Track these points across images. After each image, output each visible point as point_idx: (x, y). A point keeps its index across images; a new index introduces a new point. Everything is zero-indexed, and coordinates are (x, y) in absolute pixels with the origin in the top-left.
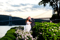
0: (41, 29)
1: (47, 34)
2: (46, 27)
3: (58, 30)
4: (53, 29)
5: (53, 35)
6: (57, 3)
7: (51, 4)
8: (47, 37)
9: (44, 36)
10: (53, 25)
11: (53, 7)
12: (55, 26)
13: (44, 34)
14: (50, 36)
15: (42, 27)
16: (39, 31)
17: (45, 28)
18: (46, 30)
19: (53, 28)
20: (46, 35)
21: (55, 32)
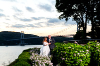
0: (63, 53)
1: (72, 60)
2: (70, 50)
3: (85, 54)
4: (79, 54)
5: (79, 62)
6: (82, 16)
7: (75, 18)
8: (71, 63)
9: (68, 62)
10: (79, 48)
11: (77, 22)
12: (81, 49)
13: (68, 60)
14: (75, 62)
15: (64, 50)
16: (60, 55)
17: (68, 52)
18: (70, 55)
19: (79, 52)
20: (70, 61)
21: (81, 58)
